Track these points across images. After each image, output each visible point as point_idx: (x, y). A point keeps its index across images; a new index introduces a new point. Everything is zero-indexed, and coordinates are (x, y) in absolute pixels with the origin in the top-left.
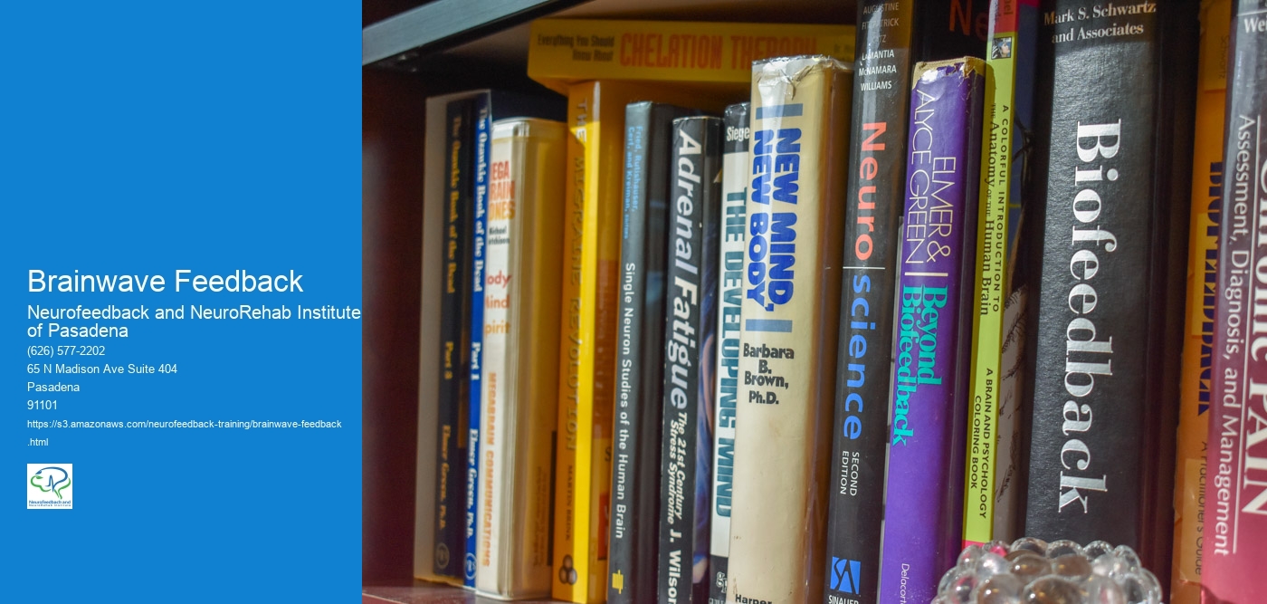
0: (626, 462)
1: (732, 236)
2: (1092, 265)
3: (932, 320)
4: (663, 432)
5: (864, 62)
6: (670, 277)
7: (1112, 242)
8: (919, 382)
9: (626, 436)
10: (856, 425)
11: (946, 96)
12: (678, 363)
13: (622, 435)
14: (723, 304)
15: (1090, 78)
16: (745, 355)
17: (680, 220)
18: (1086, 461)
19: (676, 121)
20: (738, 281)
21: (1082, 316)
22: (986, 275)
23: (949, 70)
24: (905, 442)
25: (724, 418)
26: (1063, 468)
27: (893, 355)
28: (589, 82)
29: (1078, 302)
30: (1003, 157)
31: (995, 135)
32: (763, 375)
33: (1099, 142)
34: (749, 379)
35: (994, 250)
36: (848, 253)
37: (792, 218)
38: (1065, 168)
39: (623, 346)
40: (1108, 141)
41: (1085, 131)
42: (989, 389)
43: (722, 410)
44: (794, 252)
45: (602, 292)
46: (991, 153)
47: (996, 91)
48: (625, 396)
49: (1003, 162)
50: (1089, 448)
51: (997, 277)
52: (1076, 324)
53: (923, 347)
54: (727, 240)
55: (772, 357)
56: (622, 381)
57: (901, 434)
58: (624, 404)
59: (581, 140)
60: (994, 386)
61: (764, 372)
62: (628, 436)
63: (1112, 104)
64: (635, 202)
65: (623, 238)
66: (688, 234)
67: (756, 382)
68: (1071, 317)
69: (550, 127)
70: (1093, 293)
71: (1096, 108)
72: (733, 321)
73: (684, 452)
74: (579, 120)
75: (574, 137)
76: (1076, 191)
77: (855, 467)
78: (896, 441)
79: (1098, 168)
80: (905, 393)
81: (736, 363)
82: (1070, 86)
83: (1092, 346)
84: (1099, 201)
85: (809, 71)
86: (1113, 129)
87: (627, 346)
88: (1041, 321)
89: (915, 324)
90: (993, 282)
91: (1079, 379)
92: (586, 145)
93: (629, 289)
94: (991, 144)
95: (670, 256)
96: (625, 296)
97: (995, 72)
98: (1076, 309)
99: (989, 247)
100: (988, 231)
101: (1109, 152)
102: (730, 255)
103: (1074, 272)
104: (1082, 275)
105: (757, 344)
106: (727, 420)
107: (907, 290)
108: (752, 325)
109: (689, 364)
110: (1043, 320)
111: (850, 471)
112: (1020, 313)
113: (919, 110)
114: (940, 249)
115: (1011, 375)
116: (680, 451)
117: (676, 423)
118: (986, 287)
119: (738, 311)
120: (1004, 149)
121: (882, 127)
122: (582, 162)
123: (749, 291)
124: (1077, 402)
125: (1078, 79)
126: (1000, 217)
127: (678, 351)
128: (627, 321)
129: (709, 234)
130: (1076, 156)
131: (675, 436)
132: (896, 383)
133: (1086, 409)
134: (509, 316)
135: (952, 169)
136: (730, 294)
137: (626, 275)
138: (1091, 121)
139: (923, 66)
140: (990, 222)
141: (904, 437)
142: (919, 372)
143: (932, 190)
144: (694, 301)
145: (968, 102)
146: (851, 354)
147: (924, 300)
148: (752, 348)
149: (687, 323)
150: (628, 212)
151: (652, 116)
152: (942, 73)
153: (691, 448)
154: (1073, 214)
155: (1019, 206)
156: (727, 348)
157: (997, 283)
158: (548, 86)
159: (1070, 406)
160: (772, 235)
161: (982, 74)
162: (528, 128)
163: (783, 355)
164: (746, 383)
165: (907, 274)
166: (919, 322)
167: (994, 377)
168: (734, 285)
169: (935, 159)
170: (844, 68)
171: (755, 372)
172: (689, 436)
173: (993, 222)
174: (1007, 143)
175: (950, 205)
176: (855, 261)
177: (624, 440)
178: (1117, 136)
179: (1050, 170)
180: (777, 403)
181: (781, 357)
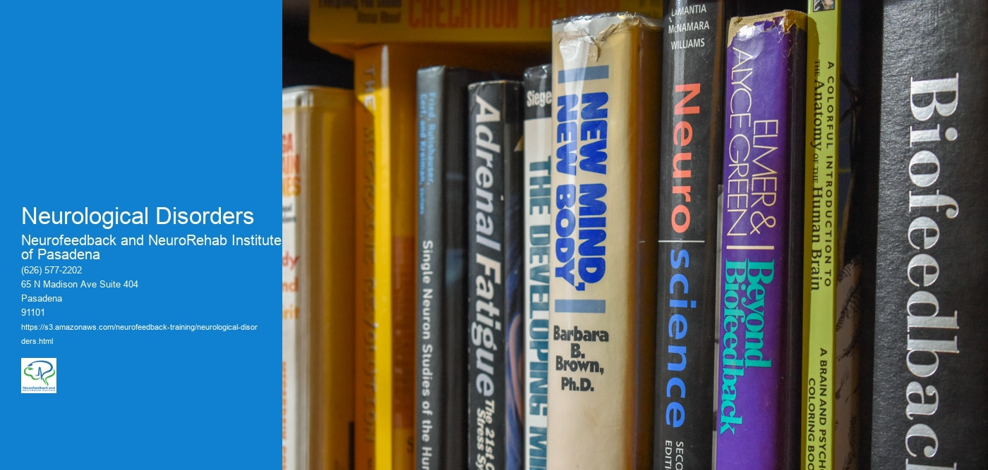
0: (430, 455)
1: (536, 209)
2: (931, 233)
3: (758, 297)
4: (469, 421)
5: (674, 19)
6: (471, 254)
7: (954, 208)
8: (746, 366)
9: (429, 427)
10: (679, 412)
11: (765, 53)
12: (482, 346)
13: (424, 427)
14: (529, 283)
15: (922, 28)
16: (556, 338)
17: (480, 192)
18: (934, 447)
19: (472, 86)
20: (545, 258)
21: (922, 288)
22: (815, 246)
23: (767, 25)
24: (733, 430)
25: (535, 405)
26: (908, 456)
27: (717, 335)
28: (377, 46)
29: (918, 273)
30: (830, 118)
31: (820, 94)
32: (576, 360)
33: (935, 99)
34: (561, 364)
35: (823, 219)
36: (663, 225)
37: (601, 190)
38: (898, 128)
39: (423, 330)
40: (945, 97)
41: (917, 87)
42: (824, 371)
43: (532, 397)
44: (605, 226)
45: (398, 270)
46: (816, 114)
47: (820, 46)
48: (426, 384)
49: (830, 123)
50: (937, 433)
51: (828, 249)
52: (917, 298)
53: (749, 326)
54: (531, 213)
55: (585, 340)
56: (422, 367)
57: (729, 422)
58: (426, 393)
59: (370, 109)
60: (829, 367)
61: (577, 356)
62: (431, 427)
63: (948, 57)
64: (431, 175)
65: (419, 215)
66: (489, 208)
67: (568, 368)
68: (911, 290)
69: (336, 96)
70: (934, 263)
71: (930, 62)
72: (541, 300)
73: (492, 443)
74: (367, 87)
75: (362, 105)
76: (911, 153)
77: (679, 458)
78: (723, 429)
79: (935, 128)
80: (731, 377)
81: (546, 345)
82: (900, 38)
83: (934, 322)
84: (938, 163)
85: (614, 30)
86: (951, 84)
87: (427, 330)
88: (877, 295)
89: (740, 301)
90: (824, 254)
91: (923, 358)
92: (376, 114)
93: (427, 269)
94: (816, 104)
95: (471, 231)
96: (422, 276)
97: (818, 26)
98: (917, 282)
99: (818, 217)
100: (816, 199)
101: (947, 110)
102: (536, 229)
103: (912, 241)
104: (921, 244)
105: (569, 327)
106: (538, 407)
107: (729, 265)
108: (562, 306)
109: (495, 348)
110: (880, 293)
111: (674, 463)
112: (853, 285)
113: (736, 69)
114: (765, 221)
115: (846, 354)
116: (488, 441)
117: (483, 412)
118: (817, 259)
119: (546, 290)
120: (830, 109)
121: (696, 89)
122: (372, 132)
123: (558, 270)
124: (921, 383)
125: (910, 31)
126: (829, 183)
127: (482, 334)
128: (427, 303)
129: (512, 207)
130: (910, 114)
131: (482, 426)
132: (722, 366)
133: (931, 390)
134: (298, 300)
135: (775, 133)
136: (537, 272)
137: (423, 254)
138: (925, 76)
139: (739, 21)
140: (818, 189)
141: (732, 425)
142: (747, 354)
143: (753, 156)
144: (498, 280)
145: (790, 59)
146: (671, 335)
147: (749, 275)
148: (563, 331)
149: (491, 304)
150: (423, 185)
151: (446, 82)
152: (760, 29)
153: (500, 438)
154: (909, 178)
155: (849, 170)
156: (535, 329)
157: (828, 255)
158: (332, 50)
159: (913, 388)
160: (581, 208)
161: (803, 29)
162: (311, 98)
163: (597, 338)
164: (558, 369)
165: (729, 247)
166: (744, 300)
167: (829, 358)
168: (541, 261)
169: (755, 122)
170: (652, 25)
171: (567, 357)
172: (497, 424)
173: (821, 189)
174: (833, 102)
175: (773, 172)
176: (670, 234)
177: (428, 431)
178: (954, 92)
179: (882, 130)
180: (592, 389)
181: (594, 340)
